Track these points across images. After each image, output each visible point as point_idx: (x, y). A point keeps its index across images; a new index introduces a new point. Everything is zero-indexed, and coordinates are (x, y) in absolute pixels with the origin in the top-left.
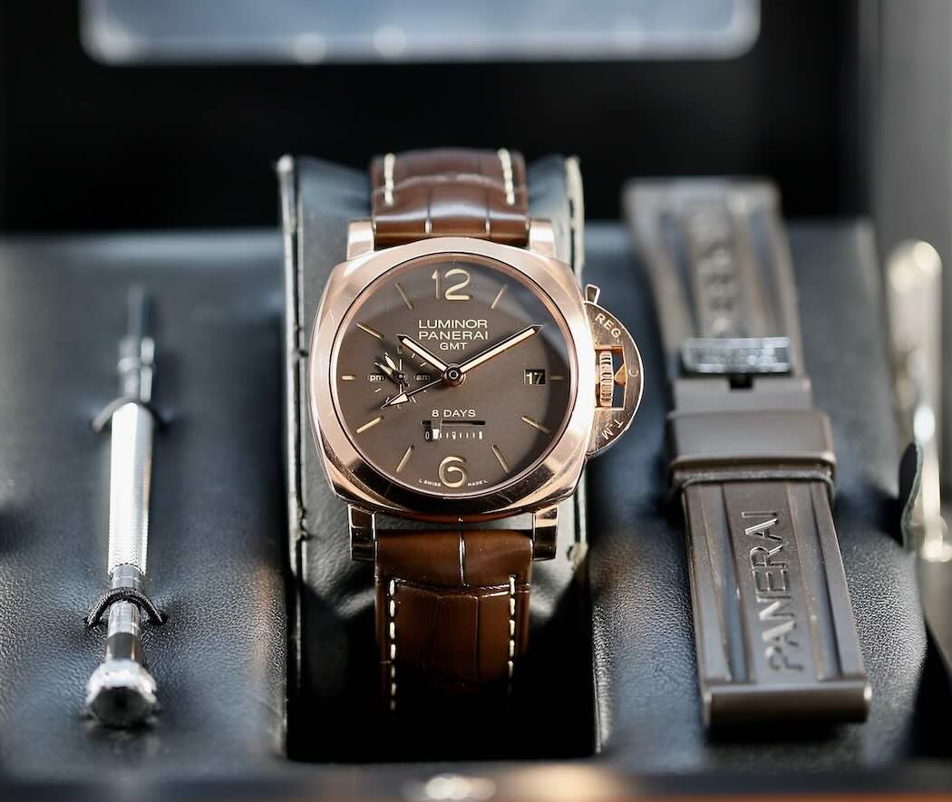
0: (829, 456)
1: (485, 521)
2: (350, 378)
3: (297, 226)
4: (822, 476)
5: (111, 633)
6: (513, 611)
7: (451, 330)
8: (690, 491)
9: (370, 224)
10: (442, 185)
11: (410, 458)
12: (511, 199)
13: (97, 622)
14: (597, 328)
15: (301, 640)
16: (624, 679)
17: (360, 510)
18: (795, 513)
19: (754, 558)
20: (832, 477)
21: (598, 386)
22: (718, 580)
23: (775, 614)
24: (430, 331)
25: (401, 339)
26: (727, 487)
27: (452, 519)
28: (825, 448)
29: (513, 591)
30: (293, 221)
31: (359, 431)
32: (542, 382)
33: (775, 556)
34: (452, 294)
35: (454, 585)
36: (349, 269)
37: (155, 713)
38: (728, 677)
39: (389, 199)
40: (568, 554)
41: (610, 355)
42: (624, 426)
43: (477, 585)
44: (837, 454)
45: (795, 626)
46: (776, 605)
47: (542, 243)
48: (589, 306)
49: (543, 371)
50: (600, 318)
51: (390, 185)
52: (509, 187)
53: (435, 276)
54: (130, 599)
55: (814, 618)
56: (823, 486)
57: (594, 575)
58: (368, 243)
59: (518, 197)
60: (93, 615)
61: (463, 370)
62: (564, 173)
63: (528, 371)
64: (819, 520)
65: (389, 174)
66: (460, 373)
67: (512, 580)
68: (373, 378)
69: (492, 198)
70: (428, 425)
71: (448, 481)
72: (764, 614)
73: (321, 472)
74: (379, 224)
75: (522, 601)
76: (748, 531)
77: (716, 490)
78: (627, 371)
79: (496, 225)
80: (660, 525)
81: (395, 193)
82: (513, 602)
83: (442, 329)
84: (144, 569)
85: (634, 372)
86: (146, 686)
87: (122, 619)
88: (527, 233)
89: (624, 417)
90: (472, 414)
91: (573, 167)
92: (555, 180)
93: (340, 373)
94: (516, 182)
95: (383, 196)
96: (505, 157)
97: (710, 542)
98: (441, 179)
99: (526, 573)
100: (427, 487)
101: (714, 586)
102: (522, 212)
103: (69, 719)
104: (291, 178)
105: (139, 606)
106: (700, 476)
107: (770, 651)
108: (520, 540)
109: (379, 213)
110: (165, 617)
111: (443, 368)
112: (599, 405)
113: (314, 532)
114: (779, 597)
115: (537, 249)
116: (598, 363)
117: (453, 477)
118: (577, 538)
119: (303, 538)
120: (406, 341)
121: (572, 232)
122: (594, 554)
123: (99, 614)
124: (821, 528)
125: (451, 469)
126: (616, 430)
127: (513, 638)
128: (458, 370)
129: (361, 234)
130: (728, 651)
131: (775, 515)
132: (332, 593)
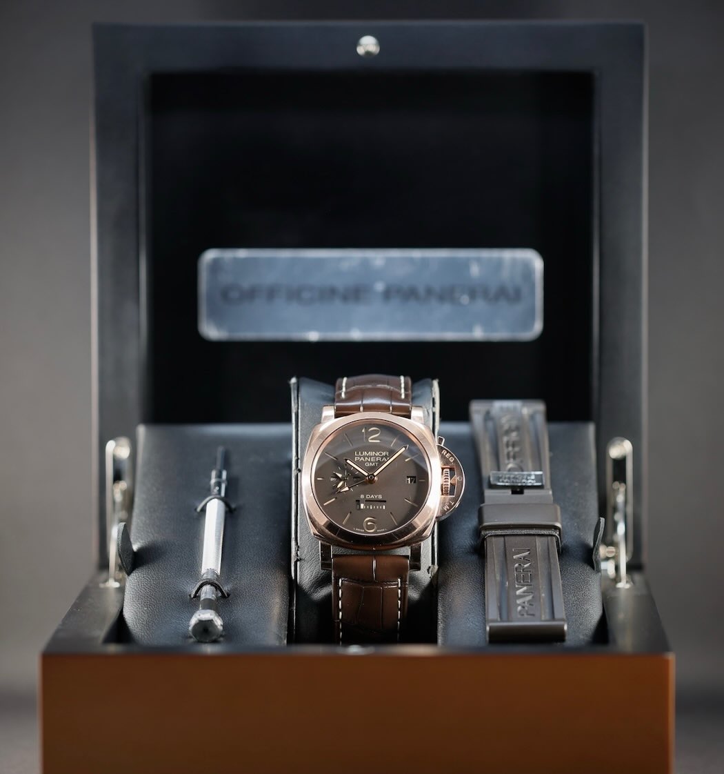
0: (559, 525)
1: (386, 550)
2: (320, 479)
3: (298, 409)
4: (554, 534)
5: (202, 599)
6: (399, 596)
7: (371, 457)
8: (488, 539)
9: (333, 407)
10: (369, 389)
11: (350, 517)
12: (403, 397)
13: (195, 596)
14: (443, 457)
15: (296, 609)
16: (451, 624)
17: (325, 543)
18: (539, 550)
19: (516, 569)
20: (560, 535)
21: (442, 485)
22: (498, 578)
23: (524, 592)
24: (360, 457)
25: (346, 460)
26: (506, 538)
27: (370, 548)
28: (557, 521)
29: (400, 586)
30: (296, 406)
31: (325, 504)
32: (415, 482)
33: (527, 568)
34: (372, 439)
35: (369, 581)
36: (323, 427)
37: (221, 636)
38: (499, 619)
39: (343, 395)
40: (428, 570)
41: (448, 470)
42: (454, 504)
43: (382, 581)
44: (562, 524)
45: (533, 597)
46: (525, 588)
47: (418, 417)
48: (439, 446)
49: (415, 477)
50: (444, 452)
51: (344, 389)
52: (403, 391)
53: (363, 431)
54: (212, 584)
55: (543, 595)
56: (554, 538)
57: (440, 579)
58: (332, 416)
59: (406, 396)
60: (194, 593)
61: (375, 474)
62: (431, 386)
63: (408, 477)
64: (550, 552)
65: (344, 385)
66: (374, 476)
67: (399, 580)
68: (332, 479)
69: (393, 396)
70: (358, 502)
71: (368, 529)
72: (518, 592)
73: (307, 528)
74: (337, 407)
75: (404, 591)
76: (514, 557)
77: (502, 539)
78: (456, 478)
79: (395, 408)
80: (474, 558)
81: (345, 393)
82: (399, 591)
83: (366, 456)
84: (219, 572)
85: (461, 479)
86: (218, 622)
87: (207, 592)
88: (410, 412)
89: (455, 500)
90: (380, 497)
91: (436, 383)
92: (427, 389)
93: (316, 476)
94: (406, 389)
95: (341, 394)
96: (402, 378)
97: (496, 562)
98: (369, 386)
99: (406, 576)
100: (357, 531)
101: (496, 580)
102: (408, 403)
103: (180, 638)
104: (296, 386)
105: (216, 588)
106: (493, 532)
107: (519, 608)
108: (404, 560)
109: (338, 402)
110: (229, 595)
111: (366, 474)
112: (442, 494)
113: (303, 557)
114: (527, 585)
115: (414, 419)
116: (442, 474)
117: (370, 527)
118: (433, 563)
119: (297, 560)
120: (348, 461)
121: (434, 414)
122: (441, 570)
123: (197, 592)
124: (551, 556)
125: (369, 523)
126: (450, 506)
127: (400, 610)
128: (373, 474)
129: (329, 412)
130: (500, 609)
131: (529, 550)
132: (311, 587)
